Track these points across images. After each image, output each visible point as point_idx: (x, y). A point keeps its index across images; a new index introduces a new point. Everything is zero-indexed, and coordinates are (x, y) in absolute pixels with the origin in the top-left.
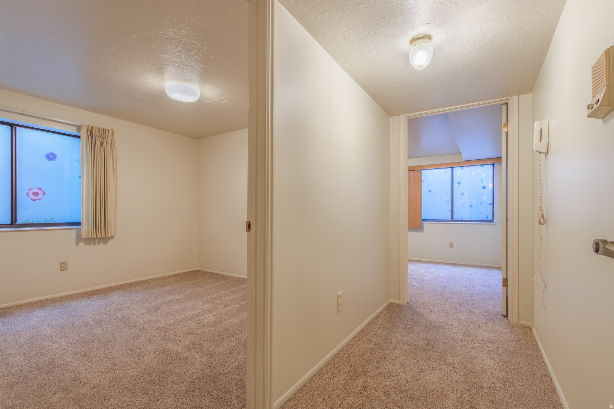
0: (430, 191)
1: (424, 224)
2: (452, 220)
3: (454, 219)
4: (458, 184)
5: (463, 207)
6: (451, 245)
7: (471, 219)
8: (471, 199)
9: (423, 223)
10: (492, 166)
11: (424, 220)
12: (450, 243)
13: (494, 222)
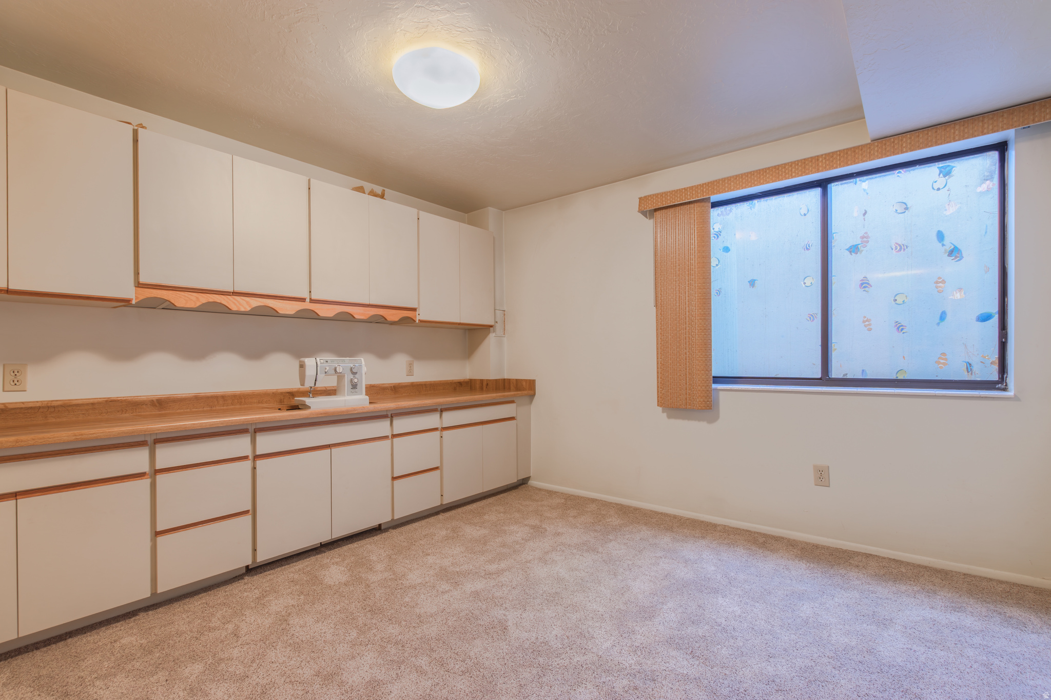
0: (752, 283)
1: (721, 393)
2: (826, 379)
3: (835, 373)
4: (850, 252)
5: (870, 330)
6: (822, 476)
7: (900, 377)
8: (899, 301)
9: (716, 389)
10: (995, 155)
11: (718, 379)
12: (815, 467)
13: (1005, 389)
